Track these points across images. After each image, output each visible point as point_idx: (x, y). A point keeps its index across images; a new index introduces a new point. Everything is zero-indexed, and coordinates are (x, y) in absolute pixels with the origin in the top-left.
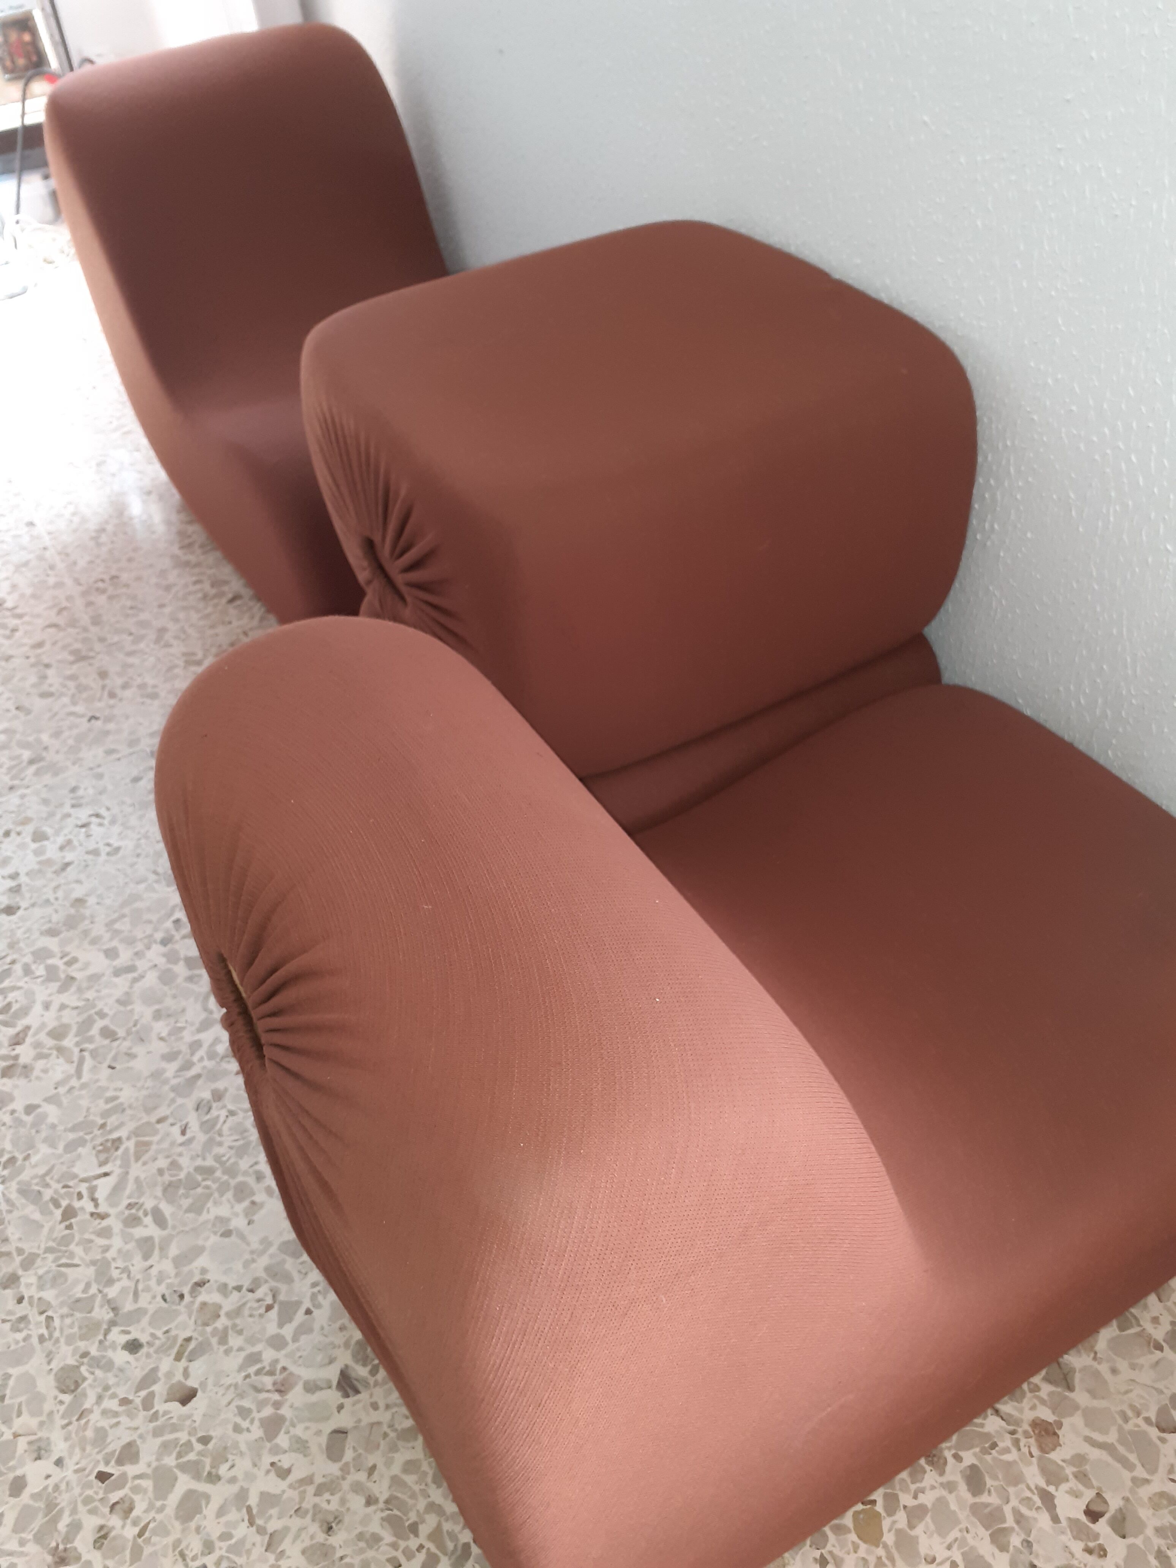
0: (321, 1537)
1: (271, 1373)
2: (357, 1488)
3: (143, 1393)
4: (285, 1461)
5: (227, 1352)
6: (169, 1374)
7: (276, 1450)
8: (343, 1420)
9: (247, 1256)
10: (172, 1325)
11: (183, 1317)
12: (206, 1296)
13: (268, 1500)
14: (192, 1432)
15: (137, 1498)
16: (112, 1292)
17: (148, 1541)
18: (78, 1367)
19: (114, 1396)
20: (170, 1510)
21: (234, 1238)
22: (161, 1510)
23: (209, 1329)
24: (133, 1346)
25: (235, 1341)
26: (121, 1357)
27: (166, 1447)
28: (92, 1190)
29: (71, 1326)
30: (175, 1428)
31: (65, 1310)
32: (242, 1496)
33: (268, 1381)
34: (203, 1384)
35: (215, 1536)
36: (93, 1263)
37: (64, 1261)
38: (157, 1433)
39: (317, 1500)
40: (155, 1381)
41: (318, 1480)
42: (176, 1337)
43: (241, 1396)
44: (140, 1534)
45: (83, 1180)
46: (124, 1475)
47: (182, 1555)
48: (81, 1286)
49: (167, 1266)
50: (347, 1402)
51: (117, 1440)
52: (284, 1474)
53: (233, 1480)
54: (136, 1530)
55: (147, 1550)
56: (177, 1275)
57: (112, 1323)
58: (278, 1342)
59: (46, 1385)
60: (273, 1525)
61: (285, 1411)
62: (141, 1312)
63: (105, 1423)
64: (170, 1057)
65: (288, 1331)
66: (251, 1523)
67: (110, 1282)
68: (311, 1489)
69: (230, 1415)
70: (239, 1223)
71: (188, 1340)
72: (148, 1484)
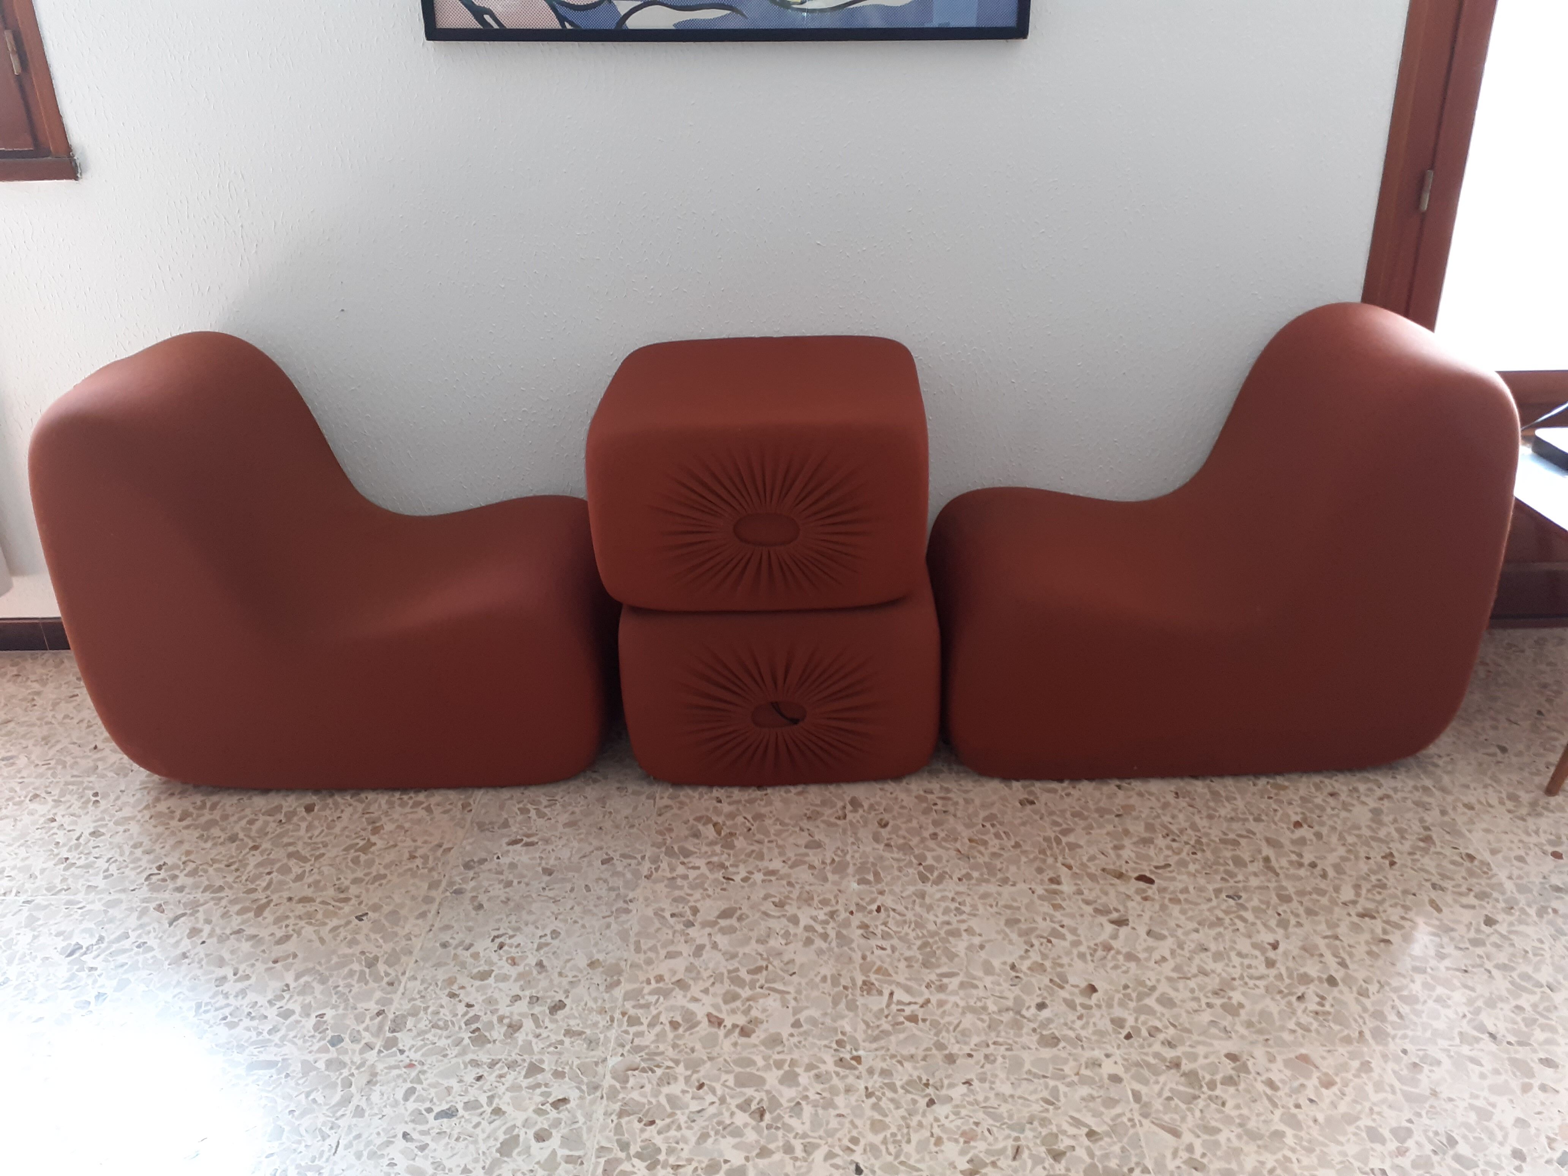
0: (1209, 954)
1: (1095, 950)
2: (1186, 934)
3: (1079, 1008)
4: (1156, 956)
5: (1070, 965)
6: (1072, 994)
7: (1148, 959)
8: (1142, 931)
9: (1006, 942)
10: (1036, 986)
11: (1033, 980)
12: (1025, 966)
13: (1177, 968)
14: (1118, 991)
15: (1150, 1024)
16: (992, 1008)
17: (1180, 1024)
18: (1042, 1035)
19: (1073, 1022)
20: (1164, 1010)
21: (988, 946)
22: (1163, 1015)
23: (1049, 970)
24: (1041, 1006)
25: (1065, 960)
26: (1046, 1013)
27: (1122, 1004)
28: (899, 1002)
29: (1007, 1033)
30: (1111, 998)
31: (993, 1034)
32: (1169, 979)
33: (1100, 953)
34: (1086, 980)
35: (1190, 995)
36: (963, 1013)
37: (951, 1028)
38: (1110, 1006)
39: (1186, 950)
40: (1073, 1001)
41: (1175, 947)
42: (1047, 986)
43: (1104, 966)
44: (1174, 1026)
45: (888, 1006)
46: (1132, 1027)
47: (1196, 1011)
48: (979, 1023)
49: (988, 980)
50: (1131, 924)
51: (1105, 1024)
52: (1164, 959)
53: (1158, 981)
54: (1172, 1028)
55: (1187, 1026)
56: (999, 975)
57: (1018, 1013)
58: (1076, 944)
59: (1047, 1053)
60: (1194, 970)
61: (1124, 951)
62: (1017, 999)
63: (1091, 1029)
64: (809, 942)
65: (1070, 937)
66: (1189, 979)
67: (985, 1008)
68: (1179, 951)
69: (1114, 974)
70: (977, 940)
71: (1051, 980)
72: (1142, 1018)
